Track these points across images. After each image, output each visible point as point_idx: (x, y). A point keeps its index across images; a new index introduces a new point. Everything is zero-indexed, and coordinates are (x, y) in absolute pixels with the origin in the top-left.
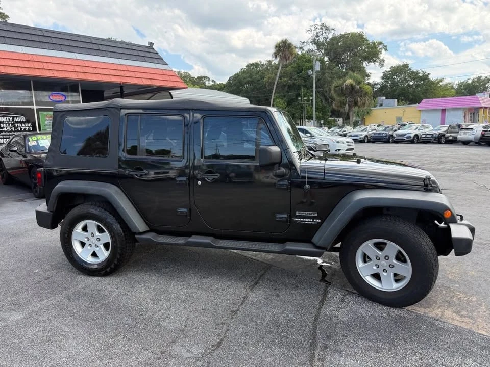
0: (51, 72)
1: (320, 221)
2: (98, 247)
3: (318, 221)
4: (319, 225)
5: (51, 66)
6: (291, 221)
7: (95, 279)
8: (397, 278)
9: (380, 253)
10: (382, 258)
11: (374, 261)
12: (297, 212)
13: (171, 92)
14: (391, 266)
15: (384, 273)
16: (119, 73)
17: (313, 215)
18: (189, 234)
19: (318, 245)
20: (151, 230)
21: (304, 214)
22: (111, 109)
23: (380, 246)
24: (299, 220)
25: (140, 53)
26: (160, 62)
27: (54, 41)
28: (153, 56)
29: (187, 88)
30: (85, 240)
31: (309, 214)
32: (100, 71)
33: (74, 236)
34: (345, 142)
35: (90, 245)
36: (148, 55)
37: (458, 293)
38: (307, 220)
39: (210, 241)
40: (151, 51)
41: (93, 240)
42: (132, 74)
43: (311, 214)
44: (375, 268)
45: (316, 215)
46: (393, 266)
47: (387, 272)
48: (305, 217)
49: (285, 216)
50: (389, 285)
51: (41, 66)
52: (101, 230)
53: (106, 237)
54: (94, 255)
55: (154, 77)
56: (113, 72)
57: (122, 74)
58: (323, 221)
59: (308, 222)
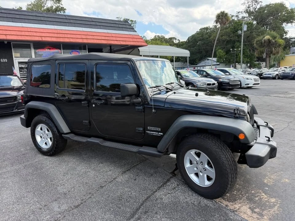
0: (69, 39)
1: (162, 134)
2: (47, 139)
3: (161, 134)
4: (162, 137)
5: (69, 36)
6: (145, 132)
7: (45, 157)
8: (209, 179)
9: (198, 159)
10: (199, 163)
11: (195, 164)
12: (148, 127)
13: (139, 48)
14: (204, 169)
15: (201, 174)
16: (107, 38)
17: (158, 130)
18: (89, 136)
20: (72, 132)
21: (153, 128)
22: (51, 60)
23: (198, 155)
24: (149, 133)
25: (120, 26)
26: (132, 31)
27: (72, 21)
28: (128, 27)
29: (147, 45)
30: (41, 135)
31: (156, 129)
32: (96, 37)
33: (36, 133)
34: (253, 79)
35: (44, 138)
36: (124, 26)
37: (263, 194)
38: (155, 133)
39: (98, 142)
40: (127, 24)
41: (45, 135)
42: (114, 39)
44: (195, 169)
45: (160, 130)
48: (153, 131)
49: (141, 129)
51: (63, 36)
53: (51, 134)
54: (46, 144)
55: (128, 39)
56: (103, 38)
57: (109, 38)
58: (164, 134)
59: (155, 134)
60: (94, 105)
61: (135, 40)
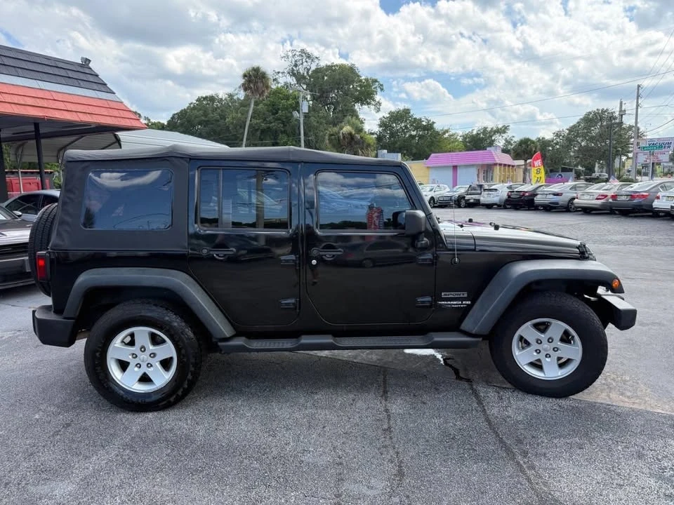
1: (469, 302)
2: (151, 366)
3: (467, 303)
4: (469, 308)
6: (435, 305)
9: (543, 336)
10: (544, 341)
11: (535, 346)
12: (443, 294)
13: (117, 133)
14: (556, 349)
15: (547, 359)
16: (40, 103)
17: (462, 296)
19: (474, 332)
20: (238, 334)
21: (451, 294)
22: (174, 159)
23: (542, 327)
24: (445, 304)
25: (71, 74)
26: (102, 89)
28: (91, 78)
29: (146, 128)
30: (128, 358)
31: (458, 295)
33: (110, 355)
35: (139, 365)
36: (82, 76)
38: (455, 303)
39: (332, 341)
40: (87, 71)
41: (144, 357)
42: (61, 106)
43: (460, 295)
44: (535, 354)
45: (466, 295)
46: (558, 349)
47: (550, 357)
48: (453, 300)
49: (429, 299)
50: (552, 373)
52: (155, 340)
53: (168, 350)
54: (145, 379)
55: (97, 110)
56: (30, 101)
57: (45, 104)
58: (474, 302)
59: (455, 305)
60: (314, 262)
61: (116, 113)
